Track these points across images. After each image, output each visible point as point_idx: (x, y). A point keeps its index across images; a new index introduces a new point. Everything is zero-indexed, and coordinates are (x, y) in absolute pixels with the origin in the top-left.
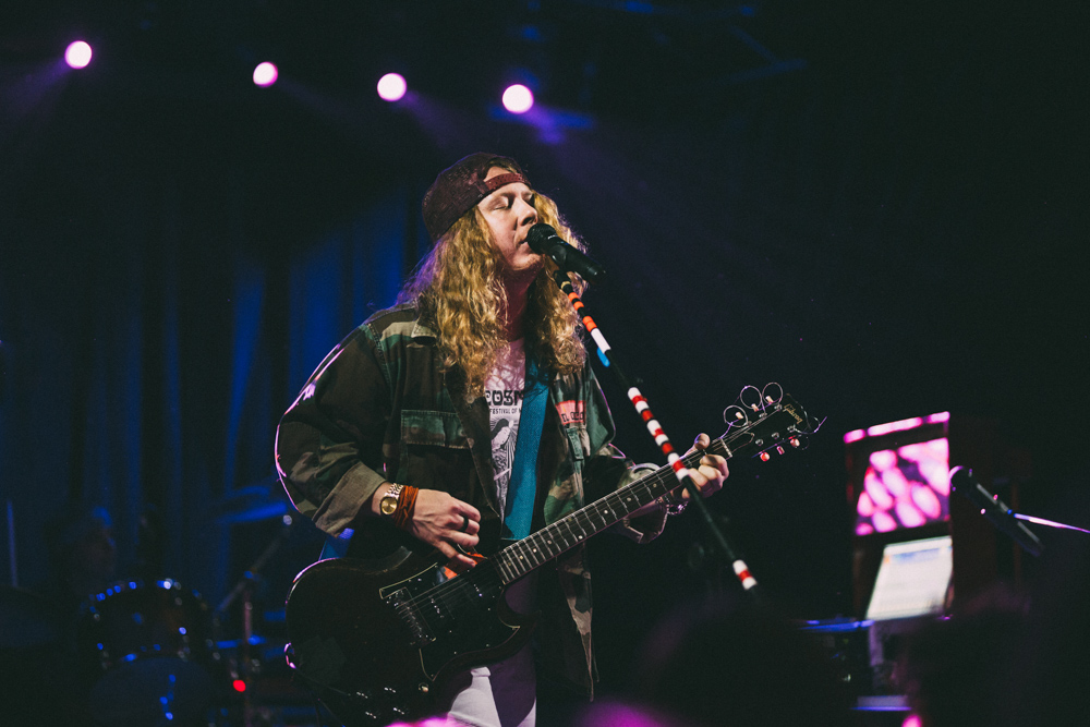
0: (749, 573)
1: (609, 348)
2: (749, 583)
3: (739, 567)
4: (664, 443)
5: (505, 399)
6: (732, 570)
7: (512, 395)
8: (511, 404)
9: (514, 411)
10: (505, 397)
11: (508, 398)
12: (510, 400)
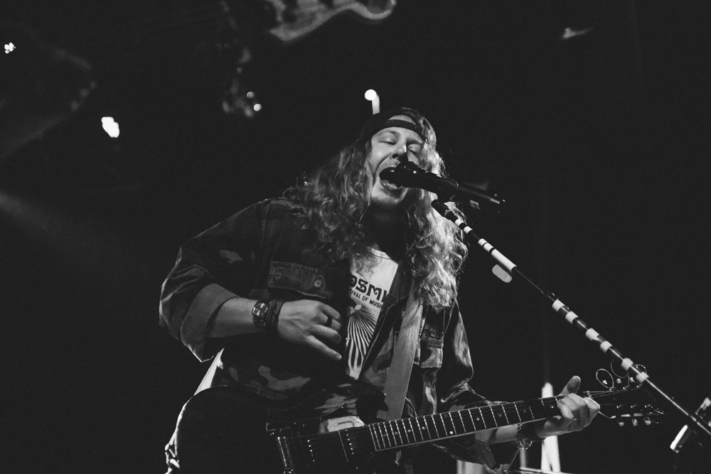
7: (368, 287)
8: (364, 291)
9: (365, 299)
10: (359, 283)
11: (362, 285)
12: (363, 288)
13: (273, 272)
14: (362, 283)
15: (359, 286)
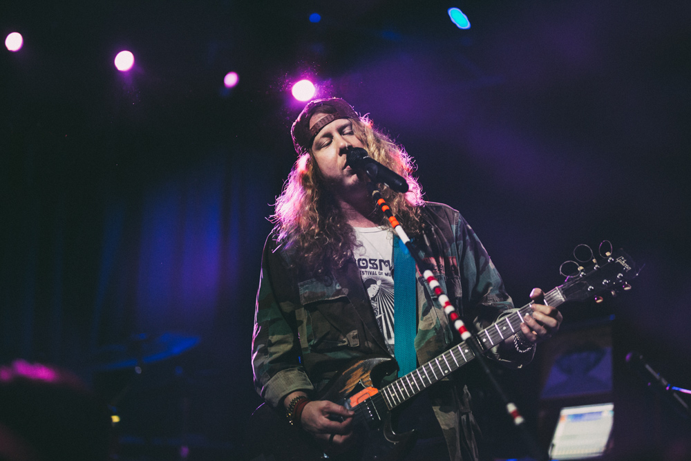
0: (519, 412)
1: (408, 240)
2: (519, 420)
3: (511, 408)
4: (451, 312)
5: (369, 265)
6: (506, 410)
7: (377, 262)
8: (377, 268)
9: (381, 274)
10: (370, 263)
11: (373, 264)
12: (375, 266)
13: (302, 291)
14: (372, 262)
15: (371, 266)
